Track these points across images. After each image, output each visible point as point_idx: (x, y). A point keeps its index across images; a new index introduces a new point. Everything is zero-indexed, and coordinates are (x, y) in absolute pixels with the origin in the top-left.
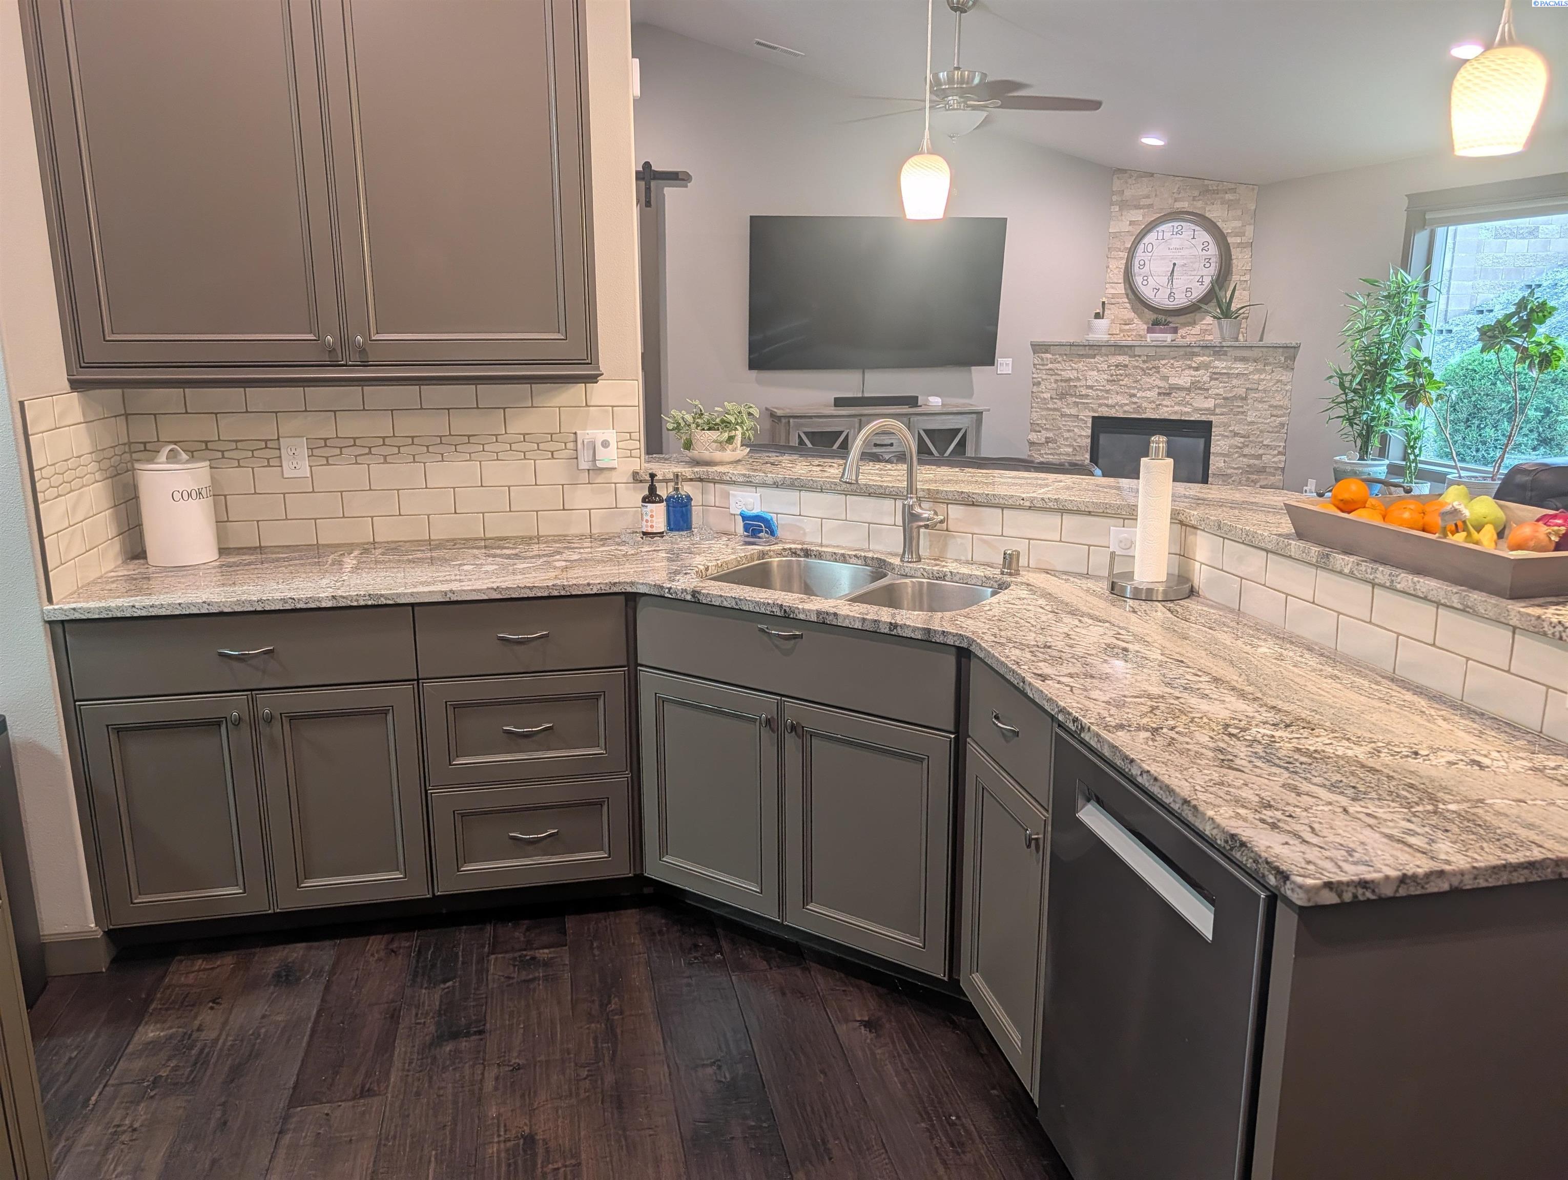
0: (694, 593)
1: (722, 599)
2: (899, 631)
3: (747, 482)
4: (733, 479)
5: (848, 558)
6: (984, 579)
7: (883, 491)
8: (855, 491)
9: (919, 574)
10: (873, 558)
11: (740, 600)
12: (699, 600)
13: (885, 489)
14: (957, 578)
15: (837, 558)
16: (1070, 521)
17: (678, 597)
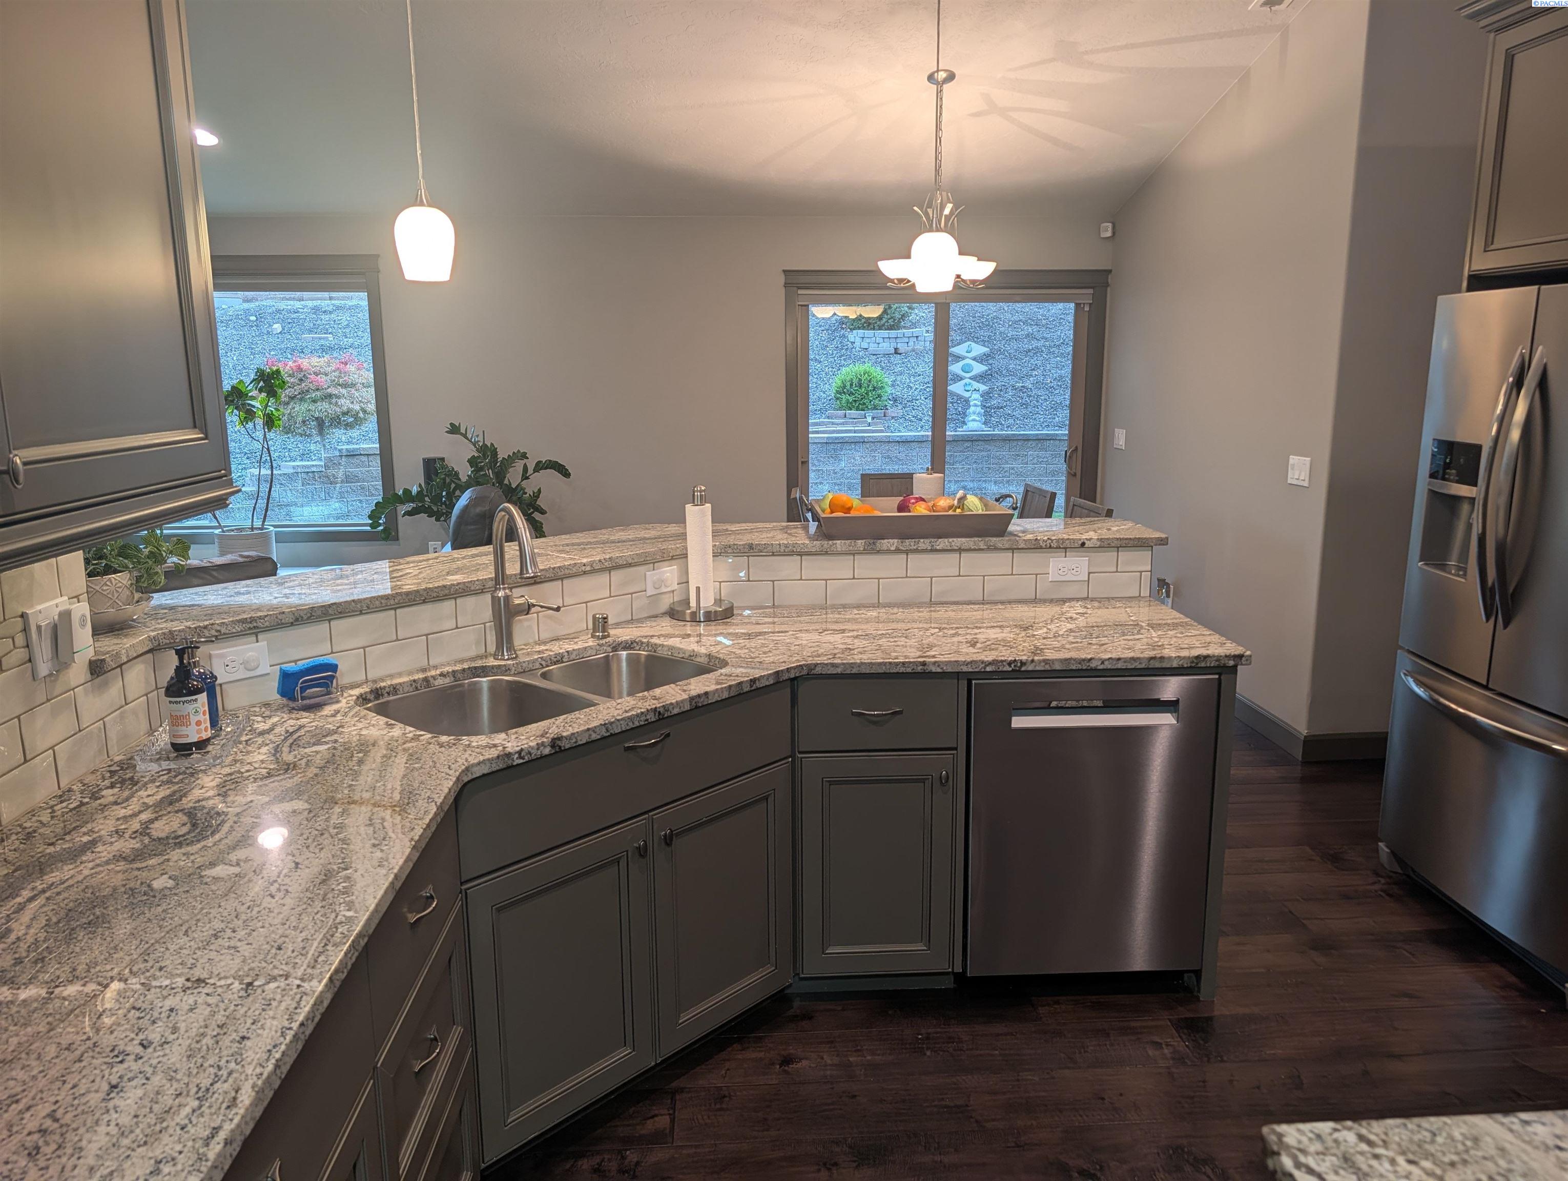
0: (554, 742)
1: (591, 732)
2: (758, 685)
3: (250, 629)
4: (223, 631)
5: (431, 680)
6: (598, 647)
7: (447, 592)
8: (414, 600)
9: (537, 665)
10: (464, 670)
11: (611, 723)
12: (560, 747)
13: (450, 589)
14: (573, 656)
15: (419, 685)
16: (617, 576)
17: (533, 757)
